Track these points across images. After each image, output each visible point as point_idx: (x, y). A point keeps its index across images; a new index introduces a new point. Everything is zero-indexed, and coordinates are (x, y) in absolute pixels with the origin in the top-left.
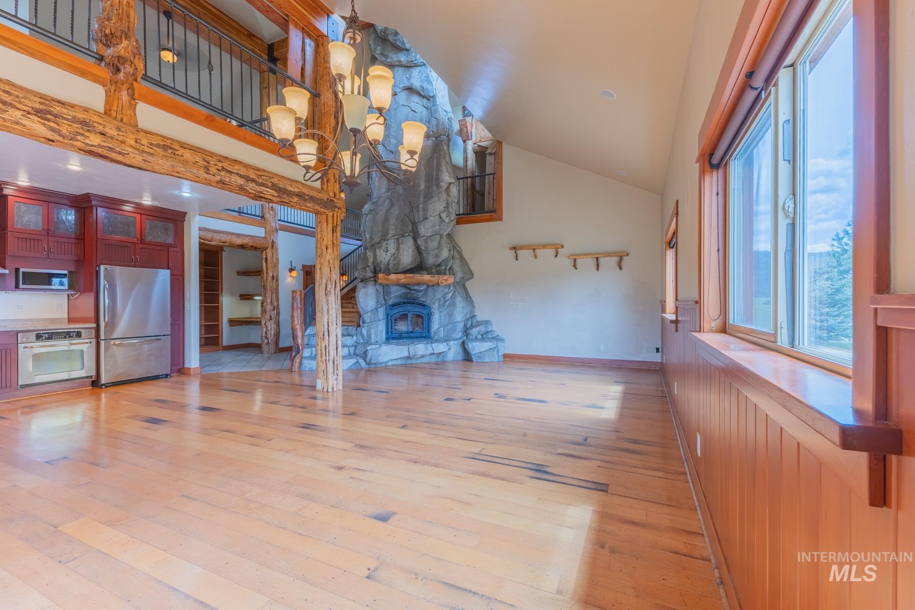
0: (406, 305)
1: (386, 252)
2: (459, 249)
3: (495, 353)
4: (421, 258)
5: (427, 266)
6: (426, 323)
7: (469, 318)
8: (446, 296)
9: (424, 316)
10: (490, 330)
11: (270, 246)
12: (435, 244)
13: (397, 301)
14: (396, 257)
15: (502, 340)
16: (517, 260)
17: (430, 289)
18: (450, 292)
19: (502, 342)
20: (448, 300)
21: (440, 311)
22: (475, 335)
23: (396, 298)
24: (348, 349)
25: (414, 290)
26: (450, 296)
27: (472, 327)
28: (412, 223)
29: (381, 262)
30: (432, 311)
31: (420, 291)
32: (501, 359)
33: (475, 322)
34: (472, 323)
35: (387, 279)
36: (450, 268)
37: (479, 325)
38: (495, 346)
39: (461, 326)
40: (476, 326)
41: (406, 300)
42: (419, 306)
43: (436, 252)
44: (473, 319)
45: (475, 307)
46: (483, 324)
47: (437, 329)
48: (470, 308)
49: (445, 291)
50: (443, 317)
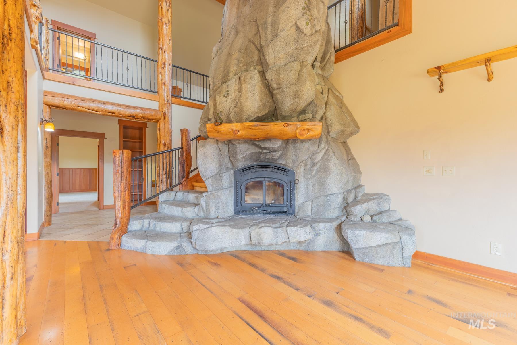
0: (261, 169)
1: (226, 97)
2: (337, 94)
3: (397, 251)
4: (274, 102)
5: (285, 114)
6: (287, 193)
7: (351, 190)
8: (314, 157)
9: (285, 185)
10: (387, 208)
11: (163, 117)
12: (292, 76)
13: (249, 163)
14: (237, 103)
15: (409, 230)
16: (441, 90)
17: (291, 147)
18: (321, 150)
19: (410, 235)
20: (319, 161)
21: (307, 179)
22: (361, 215)
23: (245, 160)
24: (180, 225)
25: (265, 148)
26: (320, 156)
27: (356, 202)
28: (258, 49)
29: (221, 112)
30: (296, 178)
31: (275, 150)
32: (408, 262)
33: (361, 194)
34: (356, 197)
35: (218, 132)
36: (322, 117)
37: (368, 201)
38: (396, 241)
39: (337, 201)
40: (363, 202)
41: (260, 163)
42: (278, 171)
43: (294, 89)
44: (358, 190)
45: (361, 173)
46: (374, 199)
47: (302, 203)
48: (353, 174)
49: (312, 149)
50: (311, 187)
